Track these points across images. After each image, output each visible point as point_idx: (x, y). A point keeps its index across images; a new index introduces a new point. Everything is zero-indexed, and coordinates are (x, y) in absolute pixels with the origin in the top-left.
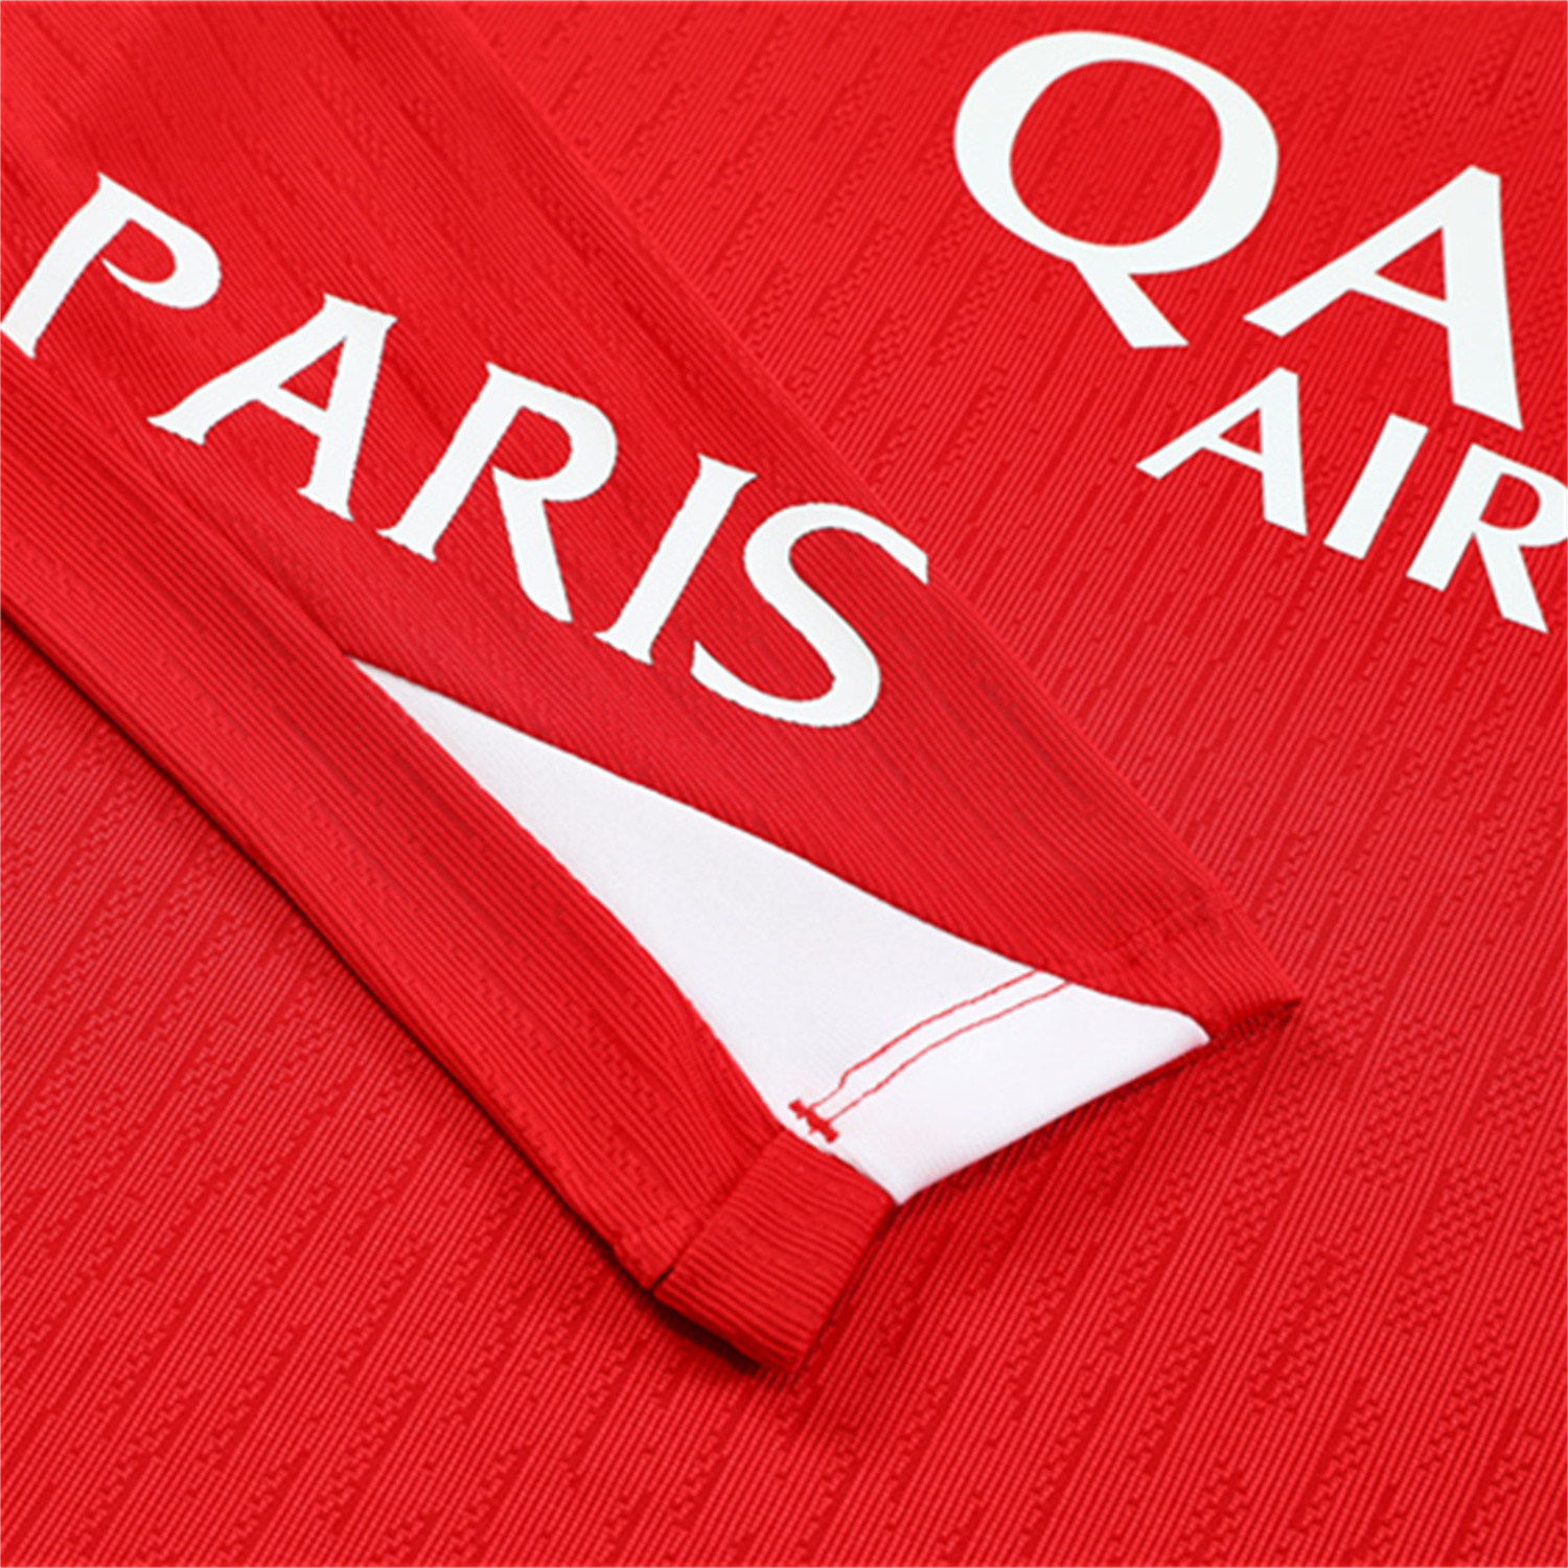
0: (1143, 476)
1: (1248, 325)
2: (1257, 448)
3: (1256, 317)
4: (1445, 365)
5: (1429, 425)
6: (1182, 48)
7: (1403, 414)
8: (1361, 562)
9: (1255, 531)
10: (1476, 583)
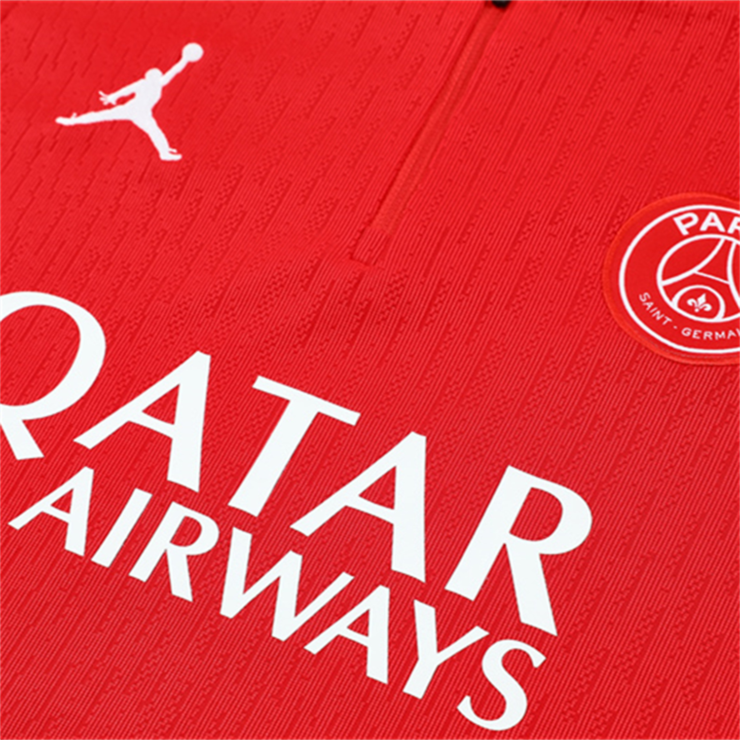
0: (11, 528)
1: (75, 443)
2: (68, 511)
3: (79, 440)
4: (167, 458)
5: (153, 493)
6: (68, 297)
7: (141, 488)
8: (107, 569)
9: (60, 554)
10: (163, 576)
